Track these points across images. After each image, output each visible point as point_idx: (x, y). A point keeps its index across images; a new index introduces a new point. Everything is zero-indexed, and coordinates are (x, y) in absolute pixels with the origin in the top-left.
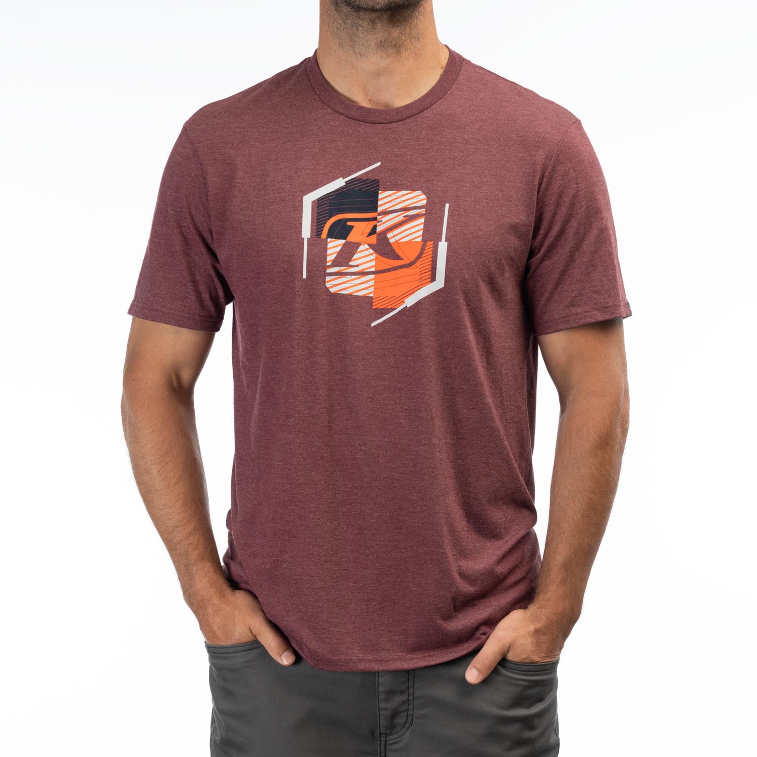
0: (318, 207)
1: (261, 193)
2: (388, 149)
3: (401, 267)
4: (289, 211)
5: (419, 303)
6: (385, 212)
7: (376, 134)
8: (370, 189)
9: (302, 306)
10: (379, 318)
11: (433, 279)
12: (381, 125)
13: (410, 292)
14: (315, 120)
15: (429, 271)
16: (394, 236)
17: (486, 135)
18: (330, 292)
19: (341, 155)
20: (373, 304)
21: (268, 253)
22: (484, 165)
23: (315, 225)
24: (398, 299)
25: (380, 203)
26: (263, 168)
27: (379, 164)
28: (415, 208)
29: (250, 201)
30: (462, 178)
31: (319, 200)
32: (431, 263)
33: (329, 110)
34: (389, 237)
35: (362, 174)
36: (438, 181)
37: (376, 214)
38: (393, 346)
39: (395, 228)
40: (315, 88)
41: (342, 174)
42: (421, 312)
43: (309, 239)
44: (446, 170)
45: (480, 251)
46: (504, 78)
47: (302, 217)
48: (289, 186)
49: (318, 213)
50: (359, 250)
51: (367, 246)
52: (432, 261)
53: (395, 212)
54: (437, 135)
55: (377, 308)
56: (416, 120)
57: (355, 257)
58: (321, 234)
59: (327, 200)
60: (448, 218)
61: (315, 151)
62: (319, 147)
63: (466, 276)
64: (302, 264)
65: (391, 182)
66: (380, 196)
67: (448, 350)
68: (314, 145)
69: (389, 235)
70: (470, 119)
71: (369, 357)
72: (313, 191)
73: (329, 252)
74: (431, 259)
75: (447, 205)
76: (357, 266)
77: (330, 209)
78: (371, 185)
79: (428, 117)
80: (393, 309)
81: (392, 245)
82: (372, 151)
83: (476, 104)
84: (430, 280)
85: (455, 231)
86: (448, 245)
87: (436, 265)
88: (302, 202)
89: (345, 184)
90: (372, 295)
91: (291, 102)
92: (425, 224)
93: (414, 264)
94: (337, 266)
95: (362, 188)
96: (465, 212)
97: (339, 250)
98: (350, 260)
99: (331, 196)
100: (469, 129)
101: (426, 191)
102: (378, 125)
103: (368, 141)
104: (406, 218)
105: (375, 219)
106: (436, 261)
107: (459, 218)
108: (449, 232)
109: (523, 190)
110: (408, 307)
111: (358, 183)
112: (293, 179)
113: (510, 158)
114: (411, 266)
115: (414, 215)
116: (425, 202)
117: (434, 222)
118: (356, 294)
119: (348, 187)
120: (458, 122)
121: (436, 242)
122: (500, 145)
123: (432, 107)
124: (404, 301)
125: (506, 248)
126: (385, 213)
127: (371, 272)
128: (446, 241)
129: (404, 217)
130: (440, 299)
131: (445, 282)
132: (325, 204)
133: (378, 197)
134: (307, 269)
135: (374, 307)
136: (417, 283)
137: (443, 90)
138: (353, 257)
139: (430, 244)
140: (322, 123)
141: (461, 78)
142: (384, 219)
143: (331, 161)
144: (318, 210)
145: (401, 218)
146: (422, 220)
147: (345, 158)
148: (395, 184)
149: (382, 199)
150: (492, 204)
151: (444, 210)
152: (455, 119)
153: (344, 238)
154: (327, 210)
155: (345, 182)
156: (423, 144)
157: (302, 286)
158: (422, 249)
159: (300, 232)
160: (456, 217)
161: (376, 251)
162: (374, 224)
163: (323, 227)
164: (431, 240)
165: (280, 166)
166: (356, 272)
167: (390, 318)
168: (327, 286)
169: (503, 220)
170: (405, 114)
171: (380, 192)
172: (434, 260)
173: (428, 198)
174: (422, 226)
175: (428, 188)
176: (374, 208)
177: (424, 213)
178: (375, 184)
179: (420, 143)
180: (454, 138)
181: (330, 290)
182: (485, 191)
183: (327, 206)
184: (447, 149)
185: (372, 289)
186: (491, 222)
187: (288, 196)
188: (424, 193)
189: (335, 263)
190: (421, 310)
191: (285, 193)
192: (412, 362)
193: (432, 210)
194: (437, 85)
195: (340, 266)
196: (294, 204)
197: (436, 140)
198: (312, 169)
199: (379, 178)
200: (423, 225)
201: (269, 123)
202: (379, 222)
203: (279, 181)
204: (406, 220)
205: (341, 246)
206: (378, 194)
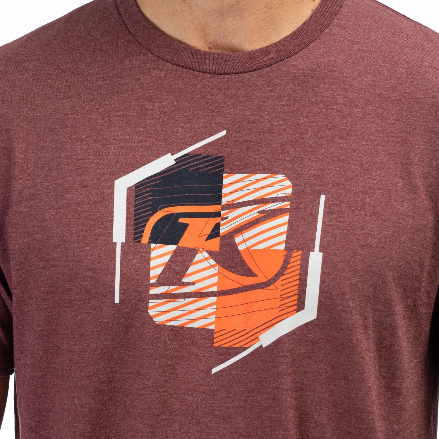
0: (136, 197)
1: (53, 174)
2: (238, 112)
3: (254, 287)
4: (94, 202)
5: (278, 342)
6: (232, 204)
7: (219, 89)
8: (211, 170)
9: (114, 343)
10: (223, 362)
11: (301, 306)
12: (226, 76)
13: (267, 325)
14: (130, 69)
15: (295, 295)
16: (244, 241)
17: (380, 94)
18: (154, 322)
19: (169, 119)
20: (215, 341)
21: (63, 264)
22: (377, 139)
23: (133, 223)
24: (250, 334)
25: (224, 191)
26: (55, 137)
27: (224, 133)
28: (276, 200)
29: (36, 185)
30: (344, 157)
31: (139, 186)
32: (297, 282)
33: (150, 55)
34: (237, 243)
35: (200, 148)
36: (310, 160)
37: (219, 207)
38: (242, 404)
39: (247, 228)
40: (129, 26)
41: (170, 147)
42: (281, 356)
43: (123, 245)
44: (321, 144)
45: (370, 266)
46: (404, 16)
47: (113, 212)
48: (93, 165)
49: (136, 206)
50: (195, 260)
51: (206, 255)
52: (300, 279)
53: (247, 205)
54: (308, 92)
55: (219, 347)
56: (279, 70)
57: (191, 269)
58: (141, 236)
59: (149, 187)
60: (324, 216)
61: (130, 114)
62: (136, 108)
63: (350, 303)
64: (114, 281)
65: (241, 162)
66: (225, 181)
67: (321, 412)
68: (130, 106)
69: (238, 239)
70: (356, 70)
71: (208, 419)
72: (128, 173)
73: (153, 263)
74: (298, 277)
75: (323, 197)
76: (193, 284)
77: (153, 199)
78: (212, 165)
79: (296, 65)
80: (244, 349)
81: (243, 255)
82: (214, 114)
83: (365, 49)
84: (295, 307)
85: (334, 236)
86: (324, 257)
87: (306, 286)
88: (114, 190)
89: (174, 163)
90: (212, 327)
91: (95, 46)
92: (290, 224)
93: (273, 284)
94: (165, 285)
95: (200, 169)
96: (349, 207)
97: (167, 260)
98: (183, 275)
99: (155, 180)
100: (355, 84)
101: (291, 175)
102: (223, 76)
103: (208, 99)
104: (262, 215)
105: (217, 214)
106: (306, 280)
107: (340, 217)
108: (325, 237)
109: (433, 177)
110: (264, 346)
111: (194, 161)
112: (100, 155)
113: (415, 129)
114: (269, 286)
115: (274, 210)
116: (289, 191)
117: (303, 222)
118: (189, 326)
119: (178, 167)
120: (340, 73)
121: (306, 252)
122: (401, 109)
123: (301, 52)
124: (258, 337)
125: (409, 263)
126: (233, 206)
127: (212, 292)
128: (320, 251)
129: (259, 212)
130: (311, 336)
131: (318, 311)
132: (146, 192)
133: (221, 182)
134: (121, 289)
135: (215, 345)
136: (277, 312)
137: (319, 28)
138: (187, 270)
139: (297, 255)
140: (139, 74)
141: (345, 10)
142: (231, 216)
143: (154, 129)
144: (135, 201)
145: (254, 214)
146: (286, 218)
147: (174, 123)
148: (246, 164)
149: (228, 185)
150: (390, 196)
151: (319, 203)
152: (335, 69)
153: (174, 241)
154: (148, 201)
155: (175, 160)
156: (289, 105)
157: (114, 314)
158: (284, 261)
159: (111, 234)
160: (335, 216)
161: (218, 262)
162: (218, 222)
163: (144, 226)
164: (298, 250)
165: (80, 136)
166: (191, 293)
167: (238, 361)
168: (151, 314)
169: (405, 221)
170: (262, 61)
171: (224, 175)
172: (303, 278)
173: (294, 185)
174: (285, 228)
175: (295, 171)
176: (217, 199)
177: (289, 207)
178: (217, 163)
179: (284, 103)
180: (333, 97)
181: (155, 319)
182: (378, 177)
183: (149, 196)
184: (322, 113)
185: (212, 319)
186: (387, 224)
187: (93, 180)
188: (289, 178)
189: (162, 281)
190: (283, 352)
191: (88, 175)
192: (268, 429)
193: (301, 203)
194: (310, 19)
195: (169, 285)
196: (101, 192)
197: (307, 100)
198: (127, 141)
199: (224, 155)
200: (287, 226)
201: (64, 75)
202: (223, 219)
203: (80, 157)
204: (261, 217)
205: (170, 255)
206: (222, 178)
